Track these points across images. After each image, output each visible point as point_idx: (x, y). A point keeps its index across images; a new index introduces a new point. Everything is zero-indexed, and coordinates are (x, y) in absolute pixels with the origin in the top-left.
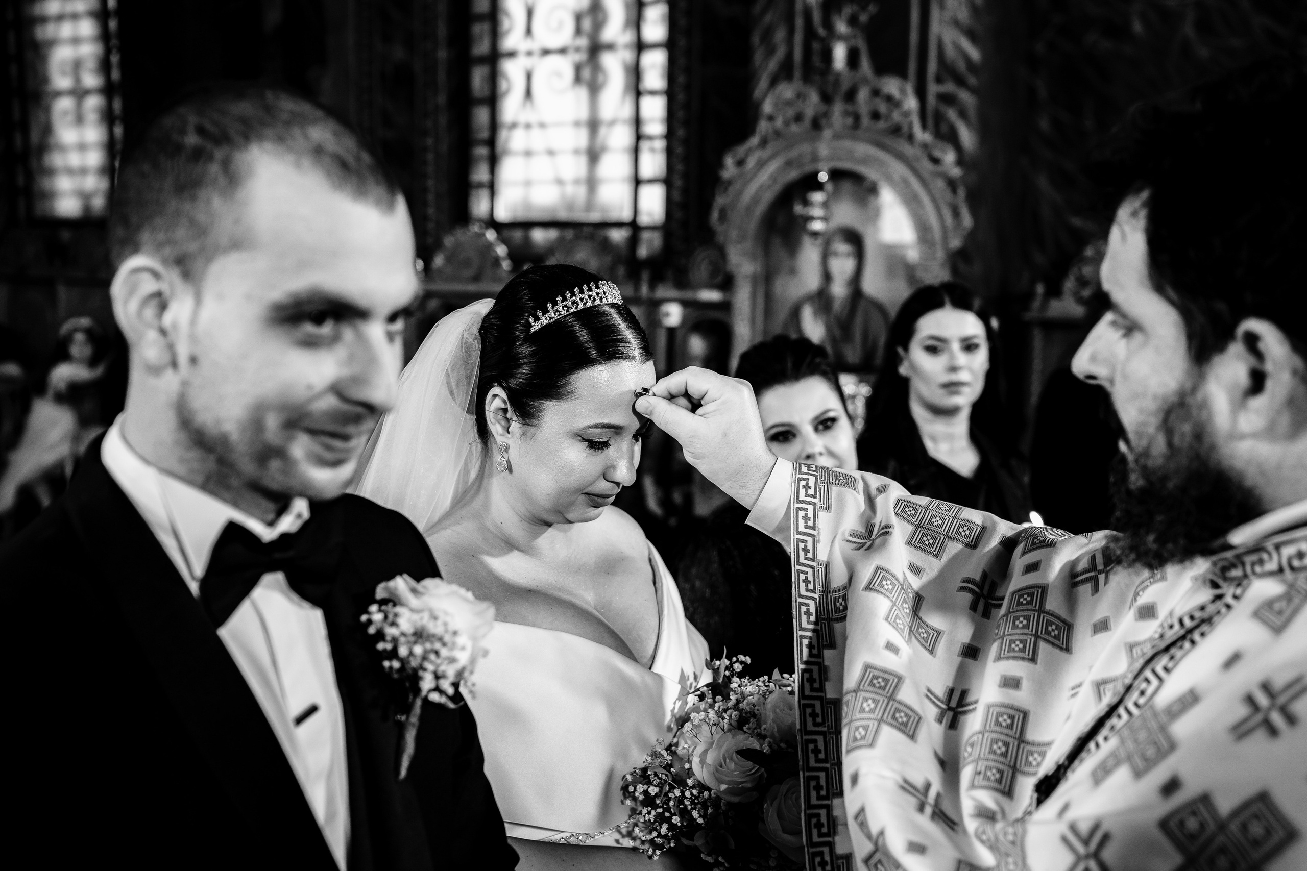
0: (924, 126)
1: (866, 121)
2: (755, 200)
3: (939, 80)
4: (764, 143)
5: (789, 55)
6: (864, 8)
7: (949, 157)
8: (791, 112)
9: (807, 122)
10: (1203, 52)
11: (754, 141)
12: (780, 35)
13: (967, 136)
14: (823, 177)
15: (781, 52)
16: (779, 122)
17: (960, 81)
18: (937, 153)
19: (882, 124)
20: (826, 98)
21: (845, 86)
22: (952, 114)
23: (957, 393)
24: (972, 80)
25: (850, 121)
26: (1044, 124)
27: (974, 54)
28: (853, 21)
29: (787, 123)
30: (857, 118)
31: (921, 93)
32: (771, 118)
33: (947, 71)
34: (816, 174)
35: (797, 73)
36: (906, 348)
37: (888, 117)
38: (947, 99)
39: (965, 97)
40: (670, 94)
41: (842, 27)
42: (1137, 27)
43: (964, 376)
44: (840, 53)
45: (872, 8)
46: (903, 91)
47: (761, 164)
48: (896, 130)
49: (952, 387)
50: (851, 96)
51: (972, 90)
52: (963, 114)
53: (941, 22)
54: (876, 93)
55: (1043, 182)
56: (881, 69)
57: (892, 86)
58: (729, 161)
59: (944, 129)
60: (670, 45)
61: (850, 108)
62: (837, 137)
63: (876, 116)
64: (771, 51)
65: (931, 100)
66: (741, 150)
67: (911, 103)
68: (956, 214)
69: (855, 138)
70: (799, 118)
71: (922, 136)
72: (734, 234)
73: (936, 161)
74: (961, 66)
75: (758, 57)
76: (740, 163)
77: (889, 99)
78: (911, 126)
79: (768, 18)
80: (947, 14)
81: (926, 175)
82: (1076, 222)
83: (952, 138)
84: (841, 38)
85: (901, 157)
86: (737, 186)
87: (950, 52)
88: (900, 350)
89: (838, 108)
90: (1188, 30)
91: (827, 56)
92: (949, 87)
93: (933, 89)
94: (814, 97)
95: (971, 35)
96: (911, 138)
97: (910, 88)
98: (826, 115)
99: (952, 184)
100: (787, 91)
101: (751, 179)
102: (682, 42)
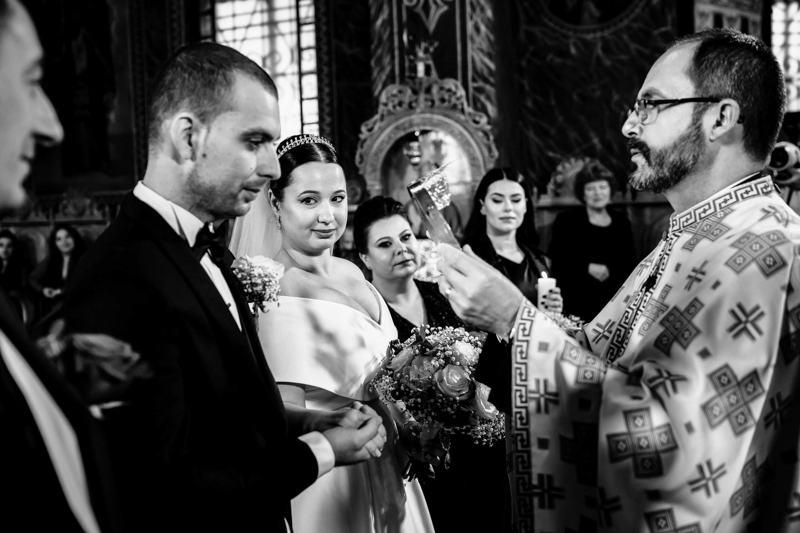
0: (469, 105)
1: (437, 103)
2: (380, 150)
3: (474, 80)
4: (382, 118)
5: (393, 71)
6: (431, 44)
7: (484, 120)
8: (396, 101)
9: (405, 106)
10: (608, 63)
11: (377, 117)
12: (386, 60)
13: (491, 109)
14: (417, 134)
15: (388, 69)
16: (390, 106)
17: (486, 81)
18: (477, 119)
19: (446, 104)
20: (415, 92)
21: (425, 85)
22: (482, 98)
23: (509, 222)
24: (492, 80)
25: (429, 103)
26: (529, 104)
27: (492, 66)
28: (426, 51)
29: (394, 107)
30: (433, 102)
31: (465, 86)
32: (386, 105)
33: (478, 75)
34: (414, 132)
35: (397, 79)
36: (484, 200)
37: (449, 101)
38: (479, 90)
39: (488, 88)
40: (320, 99)
41: (421, 54)
42: (573, 51)
43: (512, 214)
44: (421, 68)
45: (436, 44)
46: (456, 87)
47: (382, 130)
48: (454, 107)
49: (506, 219)
50: (428, 90)
51: (492, 85)
52: (488, 98)
53: (473, 49)
54: (442, 88)
55: (531, 134)
56: (443, 75)
57: (450, 83)
58: (364, 129)
59: (479, 105)
60: (319, 72)
61: (428, 96)
62: (422, 112)
63: (443, 100)
64: (382, 69)
65: (471, 90)
66: (370, 123)
67: (461, 92)
68: (490, 150)
69: (433, 113)
70: (400, 104)
71: (469, 109)
72: (369, 169)
73: (477, 122)
74: (486, 72)
75: (375, 73)
76: (370, 130)
77: (449, 90)
78: (462, 104)
79: (379, 51)
80: (476, 46)
81: (472, 130)
82: (551, 154)
83: (484, 110)
84: (422, 60)
85: (458, 121)
86: (368, 142)
87: (479, 65)
88: (481, 201)
89: (422, 96)
90: (599, 51)
91: (414, 69)
92: (480, 84)
93: (471, 85)
94: (409, 92)
95: (490, 56)
96: (463, 111)
97: (459, 83)
98: (416, 101)
99: (486, 134)
100: (393, 89)
101: (377, 138)
102: (326, 69)
